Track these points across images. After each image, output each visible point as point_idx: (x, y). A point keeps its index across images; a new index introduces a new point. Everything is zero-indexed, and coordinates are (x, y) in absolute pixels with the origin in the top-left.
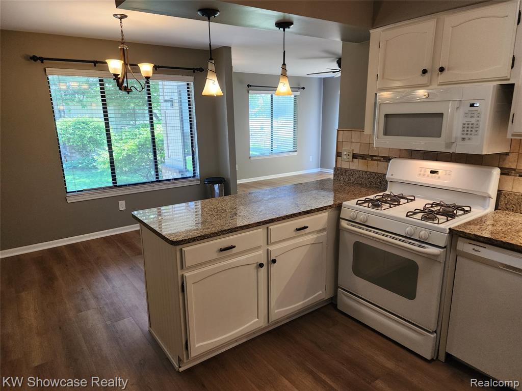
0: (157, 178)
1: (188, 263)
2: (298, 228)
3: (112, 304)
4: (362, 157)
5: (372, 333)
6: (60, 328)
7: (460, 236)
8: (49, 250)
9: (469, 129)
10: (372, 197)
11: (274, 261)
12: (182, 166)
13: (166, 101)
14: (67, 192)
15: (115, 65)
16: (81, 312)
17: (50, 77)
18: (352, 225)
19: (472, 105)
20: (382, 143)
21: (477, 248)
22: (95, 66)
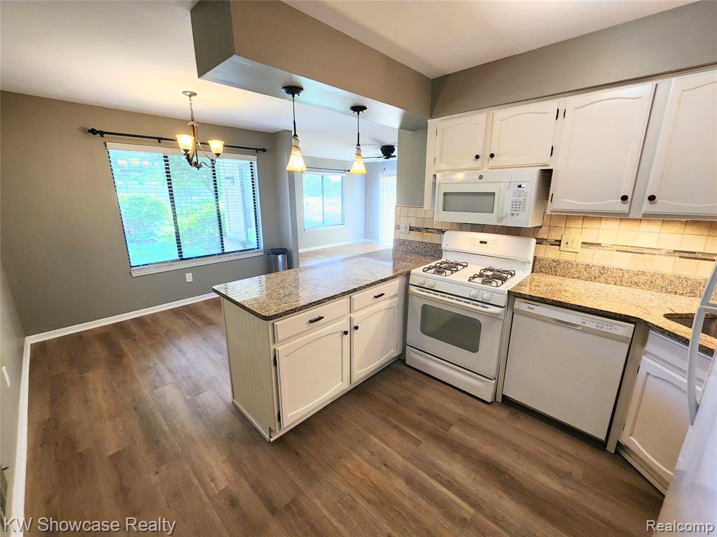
0: (223, 250)
1: (280, 336)
2: (376, 295)
3: (189, 377)
4: (418, 230)
5: (439, 383)
6: (135, 409)
7: (517, 297)
8: (114, 325)
9: (517, 206)
10: (433, 264)
11: (356, 328)
12: (243, 238)
13: (227, 178)
14: (131, 267)
15: (186, 141)
16: (157, 388)
17: (110, 151)
18: (420, 290)
19: (520, 186)
20: (443, 217)
21: (531, 306)
22: (159, 142)
